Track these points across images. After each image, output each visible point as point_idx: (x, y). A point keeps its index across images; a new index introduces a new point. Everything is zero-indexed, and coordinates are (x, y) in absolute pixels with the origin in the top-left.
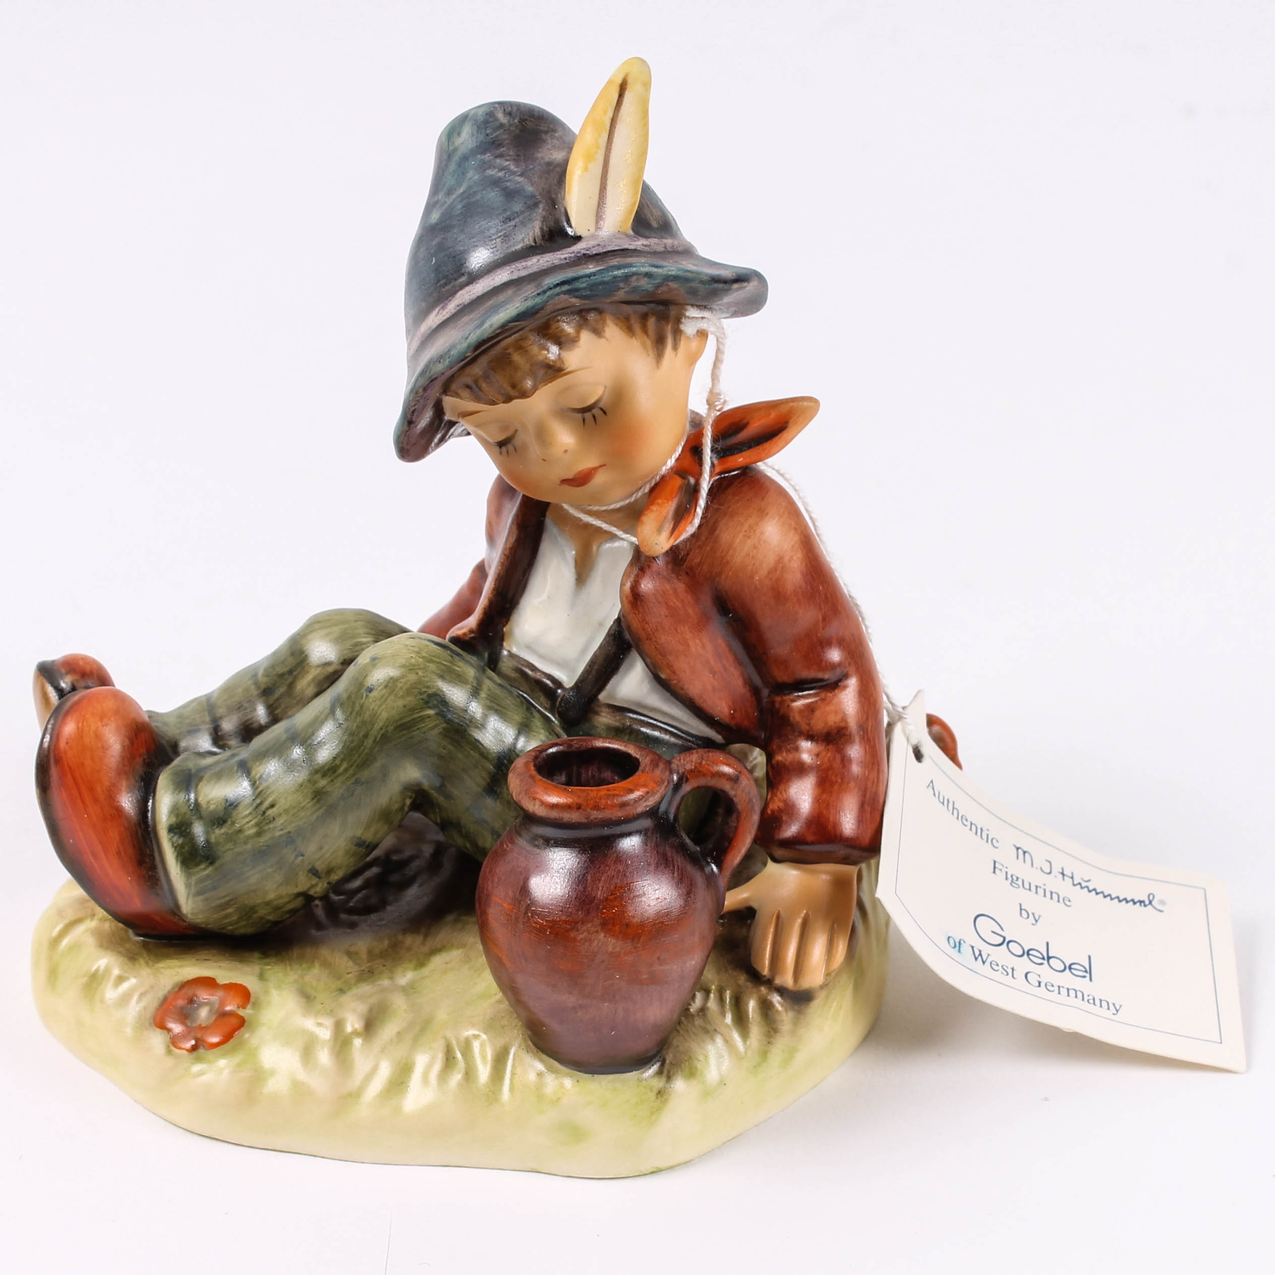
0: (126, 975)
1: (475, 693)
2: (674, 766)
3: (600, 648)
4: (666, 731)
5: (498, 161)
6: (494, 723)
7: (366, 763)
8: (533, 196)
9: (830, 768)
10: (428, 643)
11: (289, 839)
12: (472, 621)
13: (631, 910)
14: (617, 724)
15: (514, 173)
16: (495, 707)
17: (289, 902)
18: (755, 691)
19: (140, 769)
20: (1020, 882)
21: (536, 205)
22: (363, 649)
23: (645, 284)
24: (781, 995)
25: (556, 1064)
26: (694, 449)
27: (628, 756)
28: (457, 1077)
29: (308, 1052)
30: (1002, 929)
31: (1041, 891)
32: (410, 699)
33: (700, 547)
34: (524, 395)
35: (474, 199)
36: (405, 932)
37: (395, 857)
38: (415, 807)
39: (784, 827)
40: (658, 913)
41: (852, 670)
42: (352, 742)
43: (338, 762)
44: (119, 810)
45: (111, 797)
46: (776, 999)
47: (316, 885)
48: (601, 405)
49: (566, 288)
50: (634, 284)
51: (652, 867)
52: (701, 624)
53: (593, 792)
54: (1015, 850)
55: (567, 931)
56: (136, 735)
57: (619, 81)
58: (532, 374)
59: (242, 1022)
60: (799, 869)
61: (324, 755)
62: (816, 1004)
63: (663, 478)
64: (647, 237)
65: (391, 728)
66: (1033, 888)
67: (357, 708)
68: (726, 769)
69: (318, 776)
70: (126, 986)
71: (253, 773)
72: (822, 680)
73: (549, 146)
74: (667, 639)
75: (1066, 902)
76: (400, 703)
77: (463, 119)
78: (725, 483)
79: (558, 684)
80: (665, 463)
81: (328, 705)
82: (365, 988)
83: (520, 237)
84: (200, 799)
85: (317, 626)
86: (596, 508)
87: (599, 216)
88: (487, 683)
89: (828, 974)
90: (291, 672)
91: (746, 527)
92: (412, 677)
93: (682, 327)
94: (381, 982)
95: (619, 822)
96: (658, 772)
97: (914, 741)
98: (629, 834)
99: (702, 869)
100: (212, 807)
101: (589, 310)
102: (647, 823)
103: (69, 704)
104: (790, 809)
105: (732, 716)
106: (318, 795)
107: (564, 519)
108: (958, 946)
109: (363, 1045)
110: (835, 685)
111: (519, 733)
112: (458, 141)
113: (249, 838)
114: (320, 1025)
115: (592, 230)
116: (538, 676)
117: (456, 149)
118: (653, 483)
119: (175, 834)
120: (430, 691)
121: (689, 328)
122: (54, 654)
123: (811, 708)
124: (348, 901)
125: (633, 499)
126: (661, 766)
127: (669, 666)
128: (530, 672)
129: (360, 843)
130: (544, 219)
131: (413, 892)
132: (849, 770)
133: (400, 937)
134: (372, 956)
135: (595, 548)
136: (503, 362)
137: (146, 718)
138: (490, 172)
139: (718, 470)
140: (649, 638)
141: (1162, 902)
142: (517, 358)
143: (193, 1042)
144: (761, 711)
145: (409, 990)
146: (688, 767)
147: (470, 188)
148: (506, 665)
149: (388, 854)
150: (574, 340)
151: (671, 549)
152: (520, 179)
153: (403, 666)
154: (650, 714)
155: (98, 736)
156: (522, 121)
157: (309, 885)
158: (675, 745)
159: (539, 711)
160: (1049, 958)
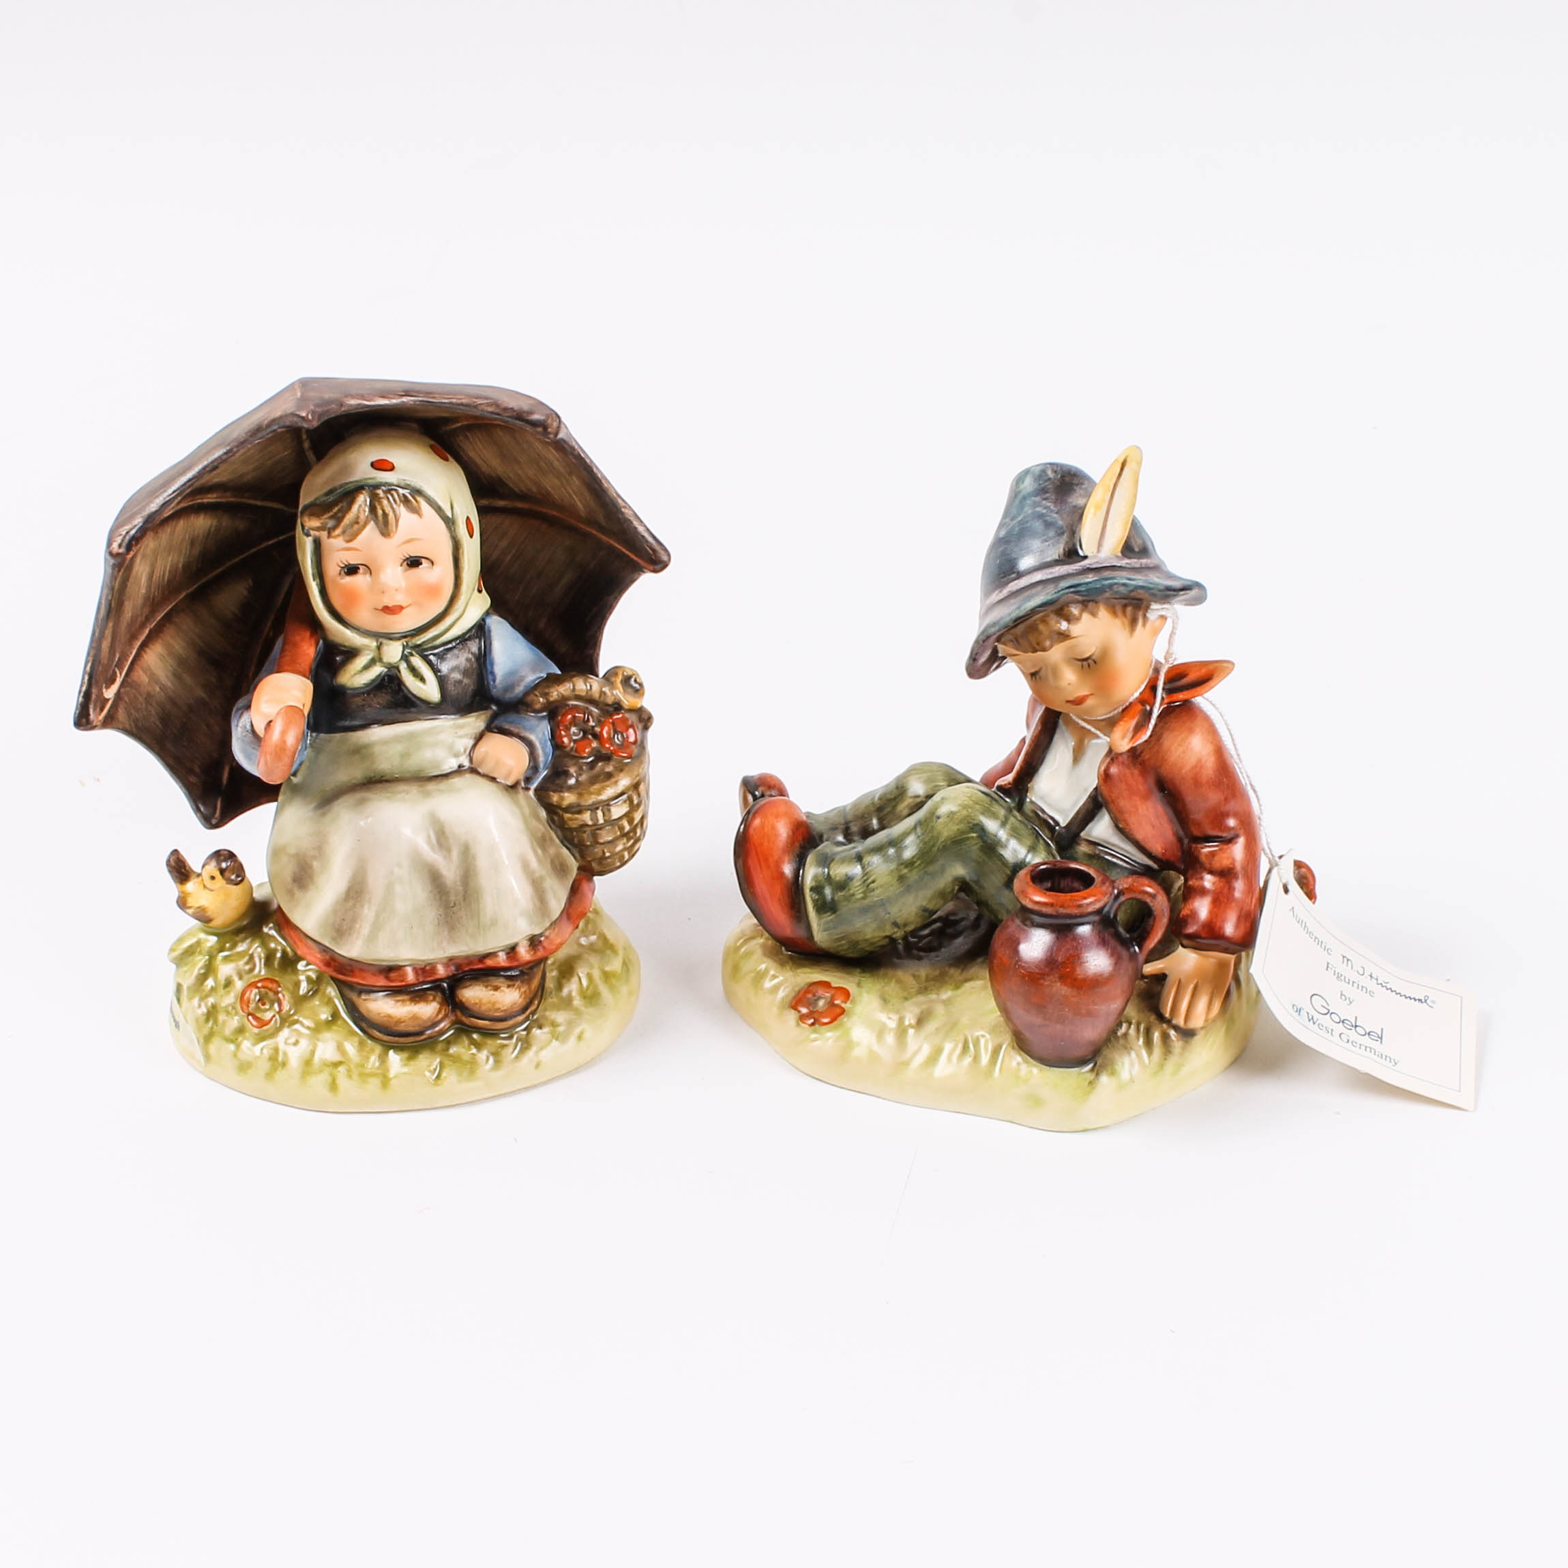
0: (777, 974)
1: (1003, 824)
2: (1116, 884)
3: (1084, 804)
4: (1122, 860)
5: (1044, 502)
6: (1013, 844)
7: (931, 862)
8: (1061, 528)
9: (1221, 892)
10: (977, 791)
11: (882, 904)
12: (1010, 778)
13: (1078, 971)
14: (1090, 852)
15: (1052, 511)
16: (1015, 833)
17: (879, 941)
18: (1180, 840)
19: (797, 850)
20: (1343, 978)
21: (1063, 533)
22: (940, 790)
23: (1122, 589)
24: (1176, 1031)
25: (1029, 1058)
26: (1152, 687)
27: (1089, 875)
28: (968, 1060)
29: (881, 1033)
30: (1328, 1004)
31: (1355, 985)
32: (962, 825)
33: (1150, 748)
34: (1044, 650)
35: (1025, 526)
36: (951, 965)
37: (952, 918)
38: (960, 890)
39: (1189, 926)
40: (1095, 974)
41: (1241, 832)
42: (924, 848)
43: (915, 860)
44: (782, 874)
45: (778, 866)
46: (1172, 1033)
47: (897, 932)
48: (1094, 657)
49: (1072, 590)
50: (1116, 590)
51: (1095, 944)
52: (1146, 797)
53: (1062, 897)
54: (1341, 957)
55: (1039, 979)
56: (797, 829)
57: (1122, 460)
58: (1050, 637)
59: (843, 1011)
60: (1197, 953)
61: (908, 854)
62: (1197, 1038)
63: (1131, 704)
64: (1130, 558)
65: (949, 842)
66: (1351, 983)
67: (930, 828)
68: (1149, 890)
69: (902, 867)
70: (776, 981)
71: (864, 860)
72: (1221, 837)
73: (1077, 495)
74: (1124, 803)
75: (1371, 994)
76: (955, 828)
77: (1027, 472)
78: (1171, 710)
79: (1057, 824)
80: (1133, 695)
81: (913, 824)
82: (921, 998)
83: (1050, 553)
84: (831, 873)
85: (914, 772)
86: (1089, 718)
87: (1100, 545)
88: (1012, 819)
89: (1206, 1021)
90: (895, 799)
91: (1180, 739)
92: (965, 813)
93: (1148, 615)
94: (930, 996)
95: (1076, 917)
96: (1104, 888)
97: (1284, 881)
98: (1083, 924)
99: (1128, 949)
100: (838, 878)
101: (1089, 601)
102: (1096, 918)
103: (758, 806)
104: (1194, 914)
105: (1163, 854)
106: (901, 878)
107: (1070, 722)
108: (1299, 1011)
109: (915, 1033)
110: (1230, 841)
111: (1029, 852)
112: (1022, 487)
113: (858, 899)
114: (890, 1018)
115: (1095, 551)
116: (1045, 816)
117: (1020, 492)
118: (1124, 707)
119: (814, 892)
120: (975, 822)
121: (1152, 616)
122: (754, 771)
123: (1213, 854)
124: (919, 942)
125: (1112, 714)
126: (1107, 884)
127: (1125, 821)
128: (1041, 814)
129: (925, 910)
130: (1067, 543)
131: (960, 940)
132: (1233, 895)
133: (947, 969)
134: (928, 979)
135: (1086, 741)
136: (1033, 629)
137: (804, 818)
138: (1038, 509)
139: (1166, 701)
140: (1113, 802)
141: (1433, 1002)
142: (1041, 627)
143: (812, 1021)
144: (1183, 852)
145: (947, 1003)
146: (1125, 886)
147: (1025, 517)
148: (1028, 807)
149: (948, 915)
150: (1078, 619)
151: (1132, 748)
152: (1055, 515)
153: (960, 805)
154: (1113, 848)
155: (773, 828)
156: (1063, 477)
157: (892, 931)
158: (1126, 868)
159: (1044, 839)
160: (1356, 1026)
